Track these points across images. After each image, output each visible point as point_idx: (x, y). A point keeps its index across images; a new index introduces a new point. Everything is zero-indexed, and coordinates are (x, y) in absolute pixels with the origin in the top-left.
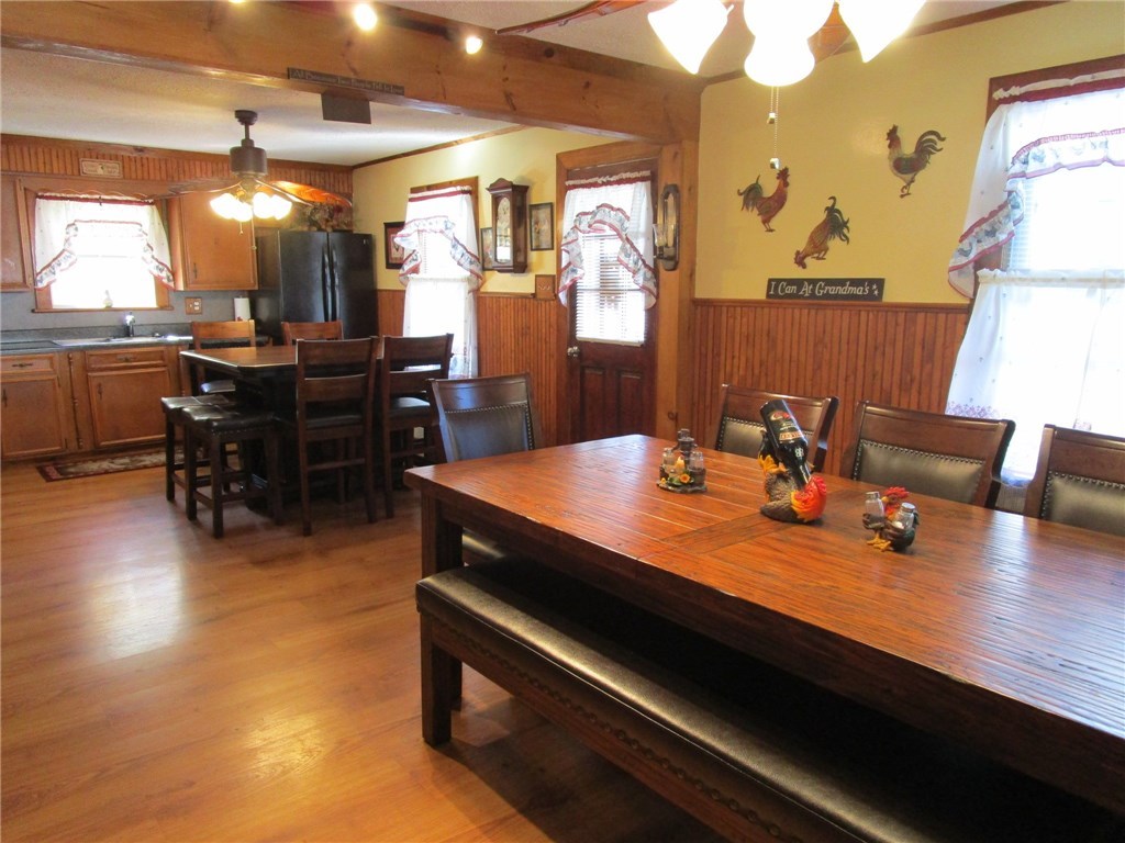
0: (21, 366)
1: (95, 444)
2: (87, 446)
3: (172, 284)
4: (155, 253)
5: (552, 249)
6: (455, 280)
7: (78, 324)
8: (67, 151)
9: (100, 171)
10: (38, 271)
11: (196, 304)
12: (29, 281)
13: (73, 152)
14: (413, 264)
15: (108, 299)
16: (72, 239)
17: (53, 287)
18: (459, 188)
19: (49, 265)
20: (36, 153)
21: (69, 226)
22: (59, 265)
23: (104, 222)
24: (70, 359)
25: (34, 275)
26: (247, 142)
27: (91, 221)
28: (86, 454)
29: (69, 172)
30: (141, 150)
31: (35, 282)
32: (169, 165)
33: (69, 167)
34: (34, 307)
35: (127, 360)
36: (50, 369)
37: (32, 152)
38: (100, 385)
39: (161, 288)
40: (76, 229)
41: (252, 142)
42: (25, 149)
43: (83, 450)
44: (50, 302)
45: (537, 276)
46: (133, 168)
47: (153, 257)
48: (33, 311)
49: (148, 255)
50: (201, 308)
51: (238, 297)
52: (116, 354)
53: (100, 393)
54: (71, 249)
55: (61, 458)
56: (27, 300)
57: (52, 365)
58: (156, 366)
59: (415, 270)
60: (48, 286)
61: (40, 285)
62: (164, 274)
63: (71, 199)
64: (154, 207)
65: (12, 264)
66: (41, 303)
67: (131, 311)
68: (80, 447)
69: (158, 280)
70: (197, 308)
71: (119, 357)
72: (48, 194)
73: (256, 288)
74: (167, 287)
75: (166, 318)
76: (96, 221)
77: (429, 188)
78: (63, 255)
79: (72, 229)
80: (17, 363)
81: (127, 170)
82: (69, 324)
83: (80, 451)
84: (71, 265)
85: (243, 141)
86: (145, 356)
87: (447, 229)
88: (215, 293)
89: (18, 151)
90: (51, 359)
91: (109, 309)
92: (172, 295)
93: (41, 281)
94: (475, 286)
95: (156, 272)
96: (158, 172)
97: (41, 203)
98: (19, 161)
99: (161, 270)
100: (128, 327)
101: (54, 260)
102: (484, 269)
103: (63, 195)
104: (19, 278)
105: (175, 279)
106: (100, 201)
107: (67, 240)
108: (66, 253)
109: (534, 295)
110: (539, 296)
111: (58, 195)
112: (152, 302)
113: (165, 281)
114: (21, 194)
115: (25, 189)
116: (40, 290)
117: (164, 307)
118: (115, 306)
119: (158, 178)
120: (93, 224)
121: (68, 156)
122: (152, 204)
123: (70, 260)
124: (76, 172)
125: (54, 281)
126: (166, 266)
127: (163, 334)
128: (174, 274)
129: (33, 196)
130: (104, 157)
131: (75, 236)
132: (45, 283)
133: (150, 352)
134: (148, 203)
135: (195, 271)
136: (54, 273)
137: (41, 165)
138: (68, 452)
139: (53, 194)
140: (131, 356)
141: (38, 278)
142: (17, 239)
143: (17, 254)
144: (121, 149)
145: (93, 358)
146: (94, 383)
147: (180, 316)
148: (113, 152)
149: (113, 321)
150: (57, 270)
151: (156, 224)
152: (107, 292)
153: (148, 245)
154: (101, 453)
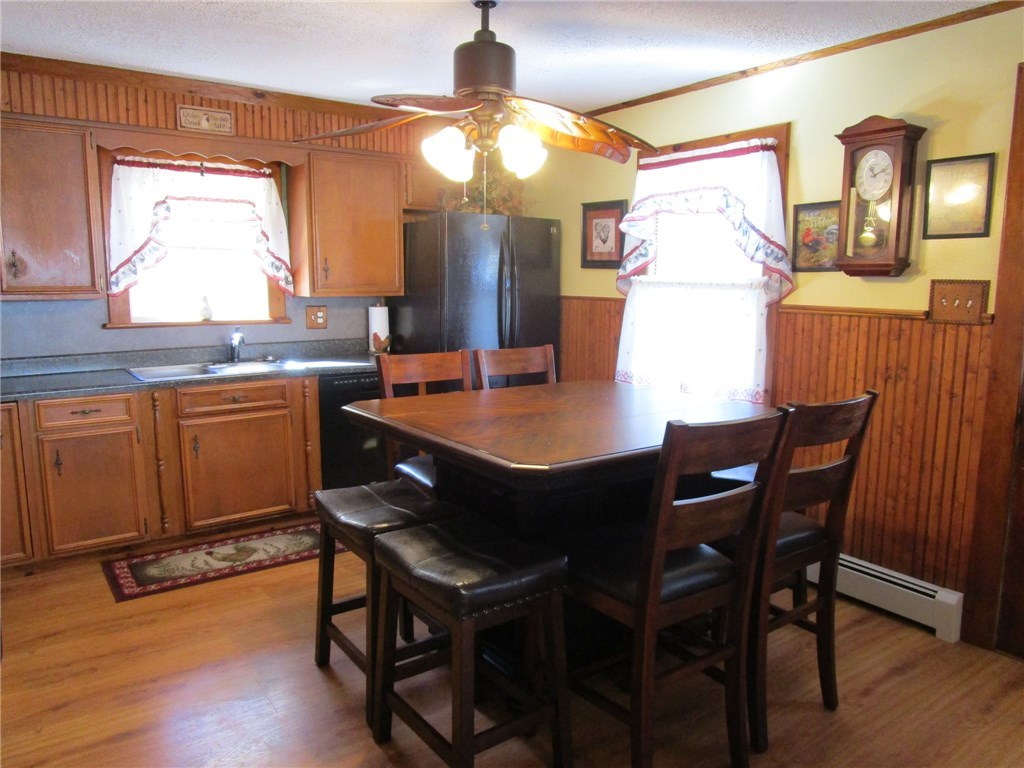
0: (84, 412)
1: (186, 524)
2: (174, 527)
3: (290, 288)
4: (271, 245)
5: (986, 233)
6: (741, 286)
7: (165, 342)
8: (160, 95)
9: (205, 125)
10: (113, 268)
11: (320, 314)
12: (100, 282)
13: (169, 96)
14: (641, 262)
15: (207, 309)
16: (162, 225)
17: (132, 291)
18: (755, 142)
19: (128, 260)
20: (116, 95)
21: (157, 204)
22: (142, 260)
23: (206, 199)
24: (154, 400)
25: (108, 274)
26: (485, 37)
27: (187, 198)
28: (173, 539)
29: (162, 124)
30: (260, 94)
31: (108, 285)
32: (298, 117)
33: (162, 118)
34: (106, 322)
35: (235, 401)
36: (126, 417)
37: (111, 91)
38: (195, 439)
39: (276, 293)
40: (168, 209)
41: (493, 35)
42: (101, 87)
43: (169, 535)
44: (128, 313)
45: (934, 282)
46: (249, 123)
47: (268, 250)
48: (104, 326)
49: (262, 246)
50: (326, 321)
51: (374, 305)
52: (218, 393)
53: (195, 449)
54: (158, 237)
55: (138, 546)
56: (96, 310)
57: (129, 411)
58: (275, 407)
59: (641, 271)
60: (126, 290)
61: (115, 290)
62: (283, 274)
63: (162, 166)
64: (272, 180)
65: (77, 258)
66: (115, 316)
67: (238, 325)
68: (163, 530)
69: (273, 283)
70: (320, 321)
71: (224, 396)
72: (130, 158)
73: (402, 294)
74: (284, 291)
75: (282, 333)
76: (194, 199)
77: (677, 148)
78: (148, 247)
79: (161, 209)
80: (78, 409)
81: (241, 123)
82: (153, 344)
83: (164, 536)
84: (157, 261)
85: (478, 35)
86: (260, 394)
87: (728, 206)
88: (344, 301)
89: (90, 89)
90: (127, 401)
91: (207, 322)
92: (290, 304)
93: (117, 284)
94: (775, 296)
95: (272, 272)
96: (282, 129)
97: (119, 170)
98: (91, 106)
99: (278, 269)
100: (233, 349)
101: (136, 252)
102: (795, 269)
103: (151, 160)
104: (84, 279)
105: (295, 282)
106: (201, 170)
107: (154, 225)
108: (152, 244)
109: (928, 314)
110: (936, 316)
111: (145, 160)
112: (264, 314)
113: (282, 283)
114: (92, 155)
115: (98, 147)
116: (114, 296)
117: (279, 319)
118: (215, 318)
119: (282, 137)
120: (191, 202)
121: (160, 101)
122: (270, 176)
123: (157, 254)
124: (171, 125)
125: (135, 283)
126: (284, 262)
127: (280, 357)
128: (294, 273)
129: (109, 158)
130: (210, 103)
131: (166, 218)
132: (121, 287)
133: (266, 388)
134: (264, 175)
135: (326, 270)
136: (135, 272)
137: (123, 114)
138: (148, 538)
139: (137, 159)
140: (241, 394)
141: (113, 279)
142: (85, 221)
143: (84, 244)
144: (236, 93)
145: (187, 398)
146: (187, 437)
147: (298, 331)
148: (223, 97)
149: (211, 339)
150: (140, 266)
151: (274, 203)
152: (205, 299)
153: (263, 233)
154: (194, 536)
